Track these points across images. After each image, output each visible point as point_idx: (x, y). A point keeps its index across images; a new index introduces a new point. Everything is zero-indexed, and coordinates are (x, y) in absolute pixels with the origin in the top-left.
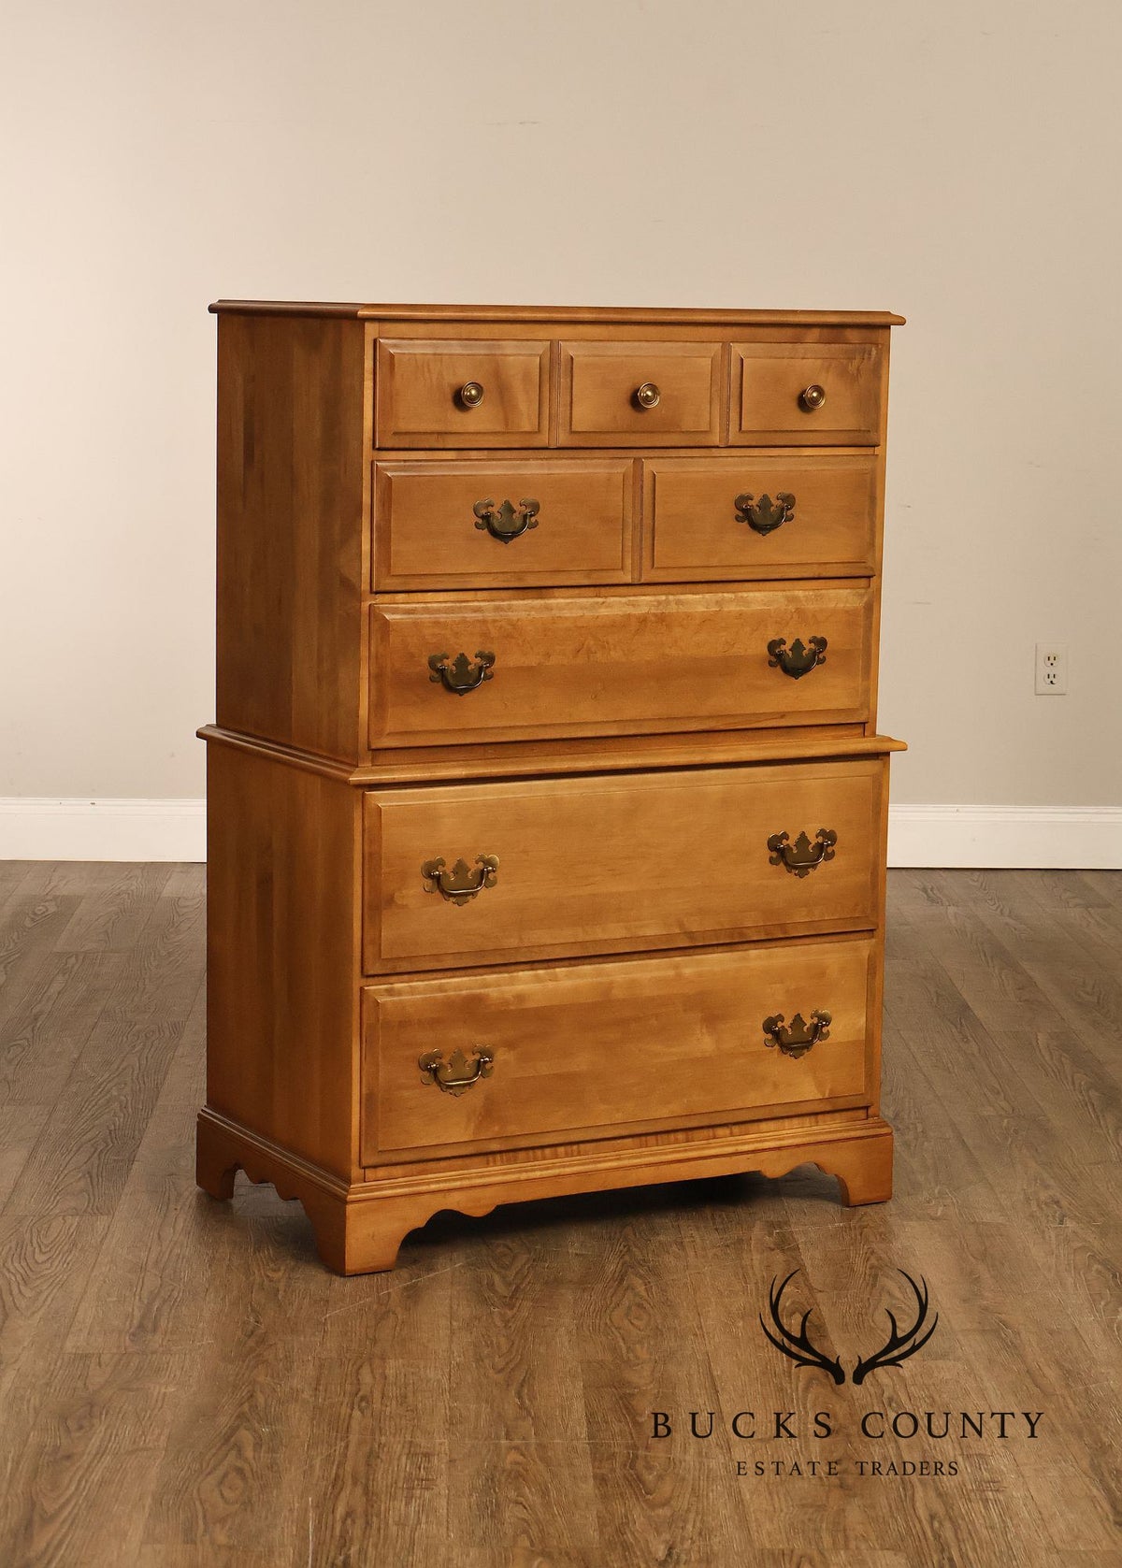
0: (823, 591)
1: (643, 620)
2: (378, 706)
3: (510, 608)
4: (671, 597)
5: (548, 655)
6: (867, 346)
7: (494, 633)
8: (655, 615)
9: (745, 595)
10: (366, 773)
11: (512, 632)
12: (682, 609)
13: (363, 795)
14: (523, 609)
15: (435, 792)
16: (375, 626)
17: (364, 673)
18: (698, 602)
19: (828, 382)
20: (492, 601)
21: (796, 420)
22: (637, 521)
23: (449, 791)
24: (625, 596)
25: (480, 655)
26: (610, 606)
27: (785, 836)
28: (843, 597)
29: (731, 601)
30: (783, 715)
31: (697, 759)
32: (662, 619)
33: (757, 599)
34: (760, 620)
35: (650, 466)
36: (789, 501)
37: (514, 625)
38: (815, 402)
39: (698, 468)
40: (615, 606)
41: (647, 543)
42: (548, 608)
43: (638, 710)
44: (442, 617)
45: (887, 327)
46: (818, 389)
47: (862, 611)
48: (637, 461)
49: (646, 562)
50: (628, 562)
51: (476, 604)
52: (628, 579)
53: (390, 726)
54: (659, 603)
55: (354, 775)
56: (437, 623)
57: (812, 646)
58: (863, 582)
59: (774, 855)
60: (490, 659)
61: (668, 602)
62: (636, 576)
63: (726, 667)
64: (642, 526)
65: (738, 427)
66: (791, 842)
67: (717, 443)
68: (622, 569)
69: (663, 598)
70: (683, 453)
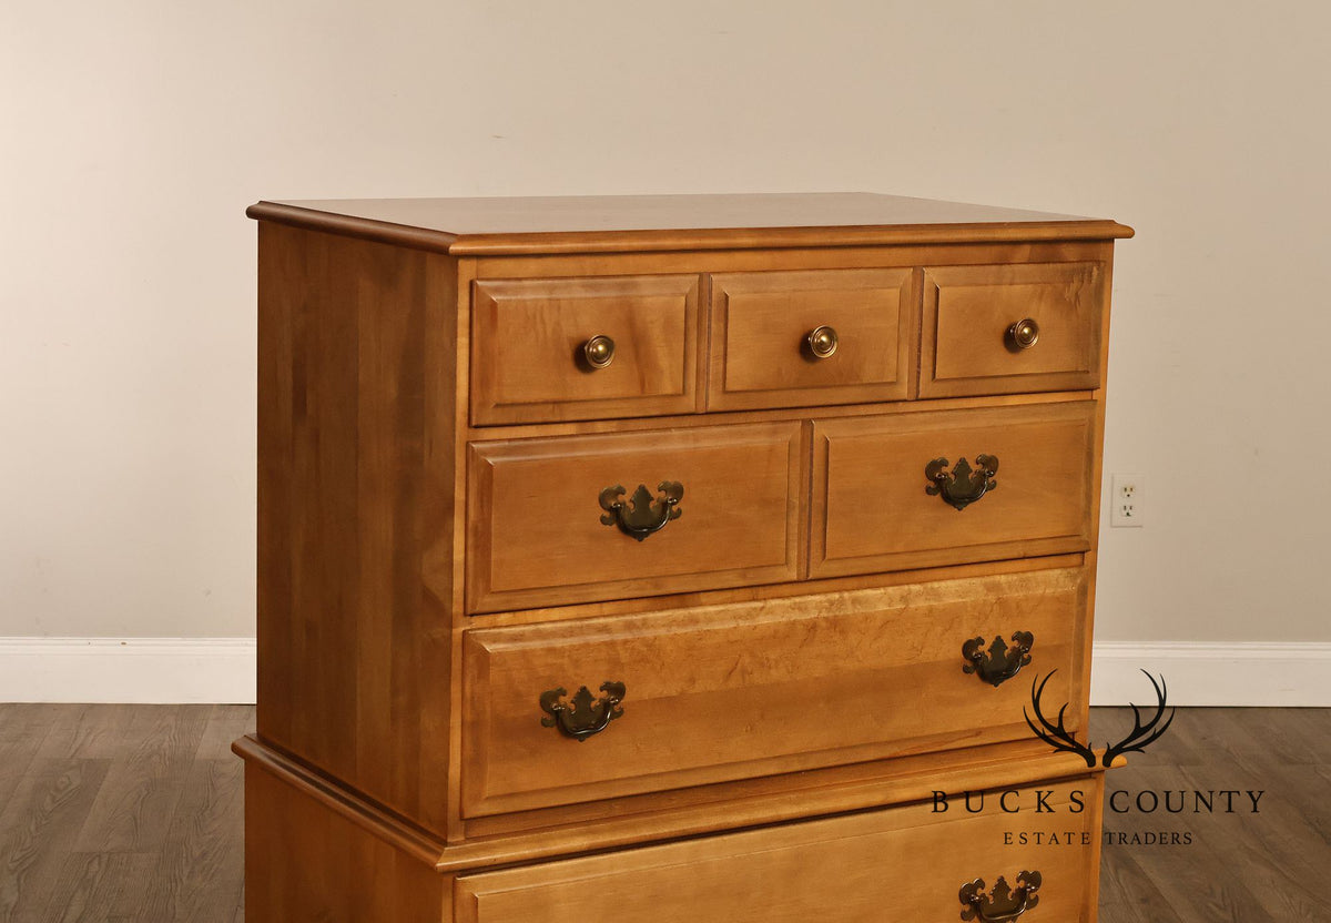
0: (1029, 575)
1: (812, 627)
2: (474, 763)
3: (645, 623)
4: (846, 595)
5: (692, 681)
6: (1087, 264)
7: (624, 656)
8: (826, 619)
9: (936, 585)
10: (458, 854)
11: (649, 654)
12: (860, 610)
13: (454, 881)
14: (663, 623)
15: (548, 871)
16: (471, 660)
17: (456, 720)
18: (880, 599)
19: (1042, 313)
20: (623, 614)
21: (1001, 362)
22: (805, 502)
23: (566, 867)
24: (788, 597)
25: (607, 687)
26: (771, 612)
27: (981, 884)
28: (1053, 581)
29: (919, 594)
30: (978, 733)
31: (877, 799)
32: (837, 625)
33: (952, 590)
34: (952, 617)
35: (821, 431)
36: (990, 464)
37: (650, 644)
38: (1026, 340)
39: (883, 430)
40: (776, 612)
41: (816, 529)
42: (694, 621)
43: (803, 740)
44: (559, 643)
45: (1110, 240)
46: (1030, 323)
47: (1075, 596)
48: (807, 423)
49: (816, 552)
50: (794, 554)
51: (602, 621)
52: (793, 576)
53: (489, 790)
54: (832, 603)
55: (442, 858)
56: (551, 651)
57: (1016, 643)
58: (1075, 559)
59: (967, 908)
60: (618, 690)
61: (842, 602)
62: (804, 571)
63: (914, 678)
64: (810, 505)
65: (931, 374)
66: (988, 890)
67: (905, 397)
68: (787, 564)
69: (837, 596)
70: (862, 410)
